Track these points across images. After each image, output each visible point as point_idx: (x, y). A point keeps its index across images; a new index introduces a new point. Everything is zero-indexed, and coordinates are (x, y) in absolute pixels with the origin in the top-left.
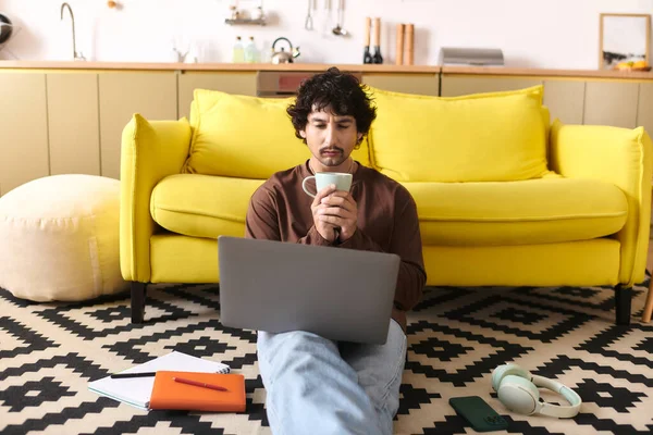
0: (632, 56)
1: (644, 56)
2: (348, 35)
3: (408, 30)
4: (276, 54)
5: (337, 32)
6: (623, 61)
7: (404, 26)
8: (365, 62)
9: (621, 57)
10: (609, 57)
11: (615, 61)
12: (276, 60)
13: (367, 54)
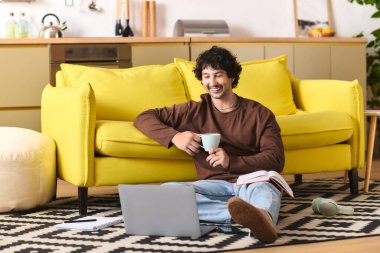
0: (319, 23)
1: (327, 23)
2: (101, 11)
3: (151, 6)
4: (46, 28)
5: (92, 7)
6: (313, 27)
7: (148, 3)
8: (117, 33)
9: (311, 24)
10: (303, 24)
11: (307, 27)
12: (47, 35)
13: (119, 26)
